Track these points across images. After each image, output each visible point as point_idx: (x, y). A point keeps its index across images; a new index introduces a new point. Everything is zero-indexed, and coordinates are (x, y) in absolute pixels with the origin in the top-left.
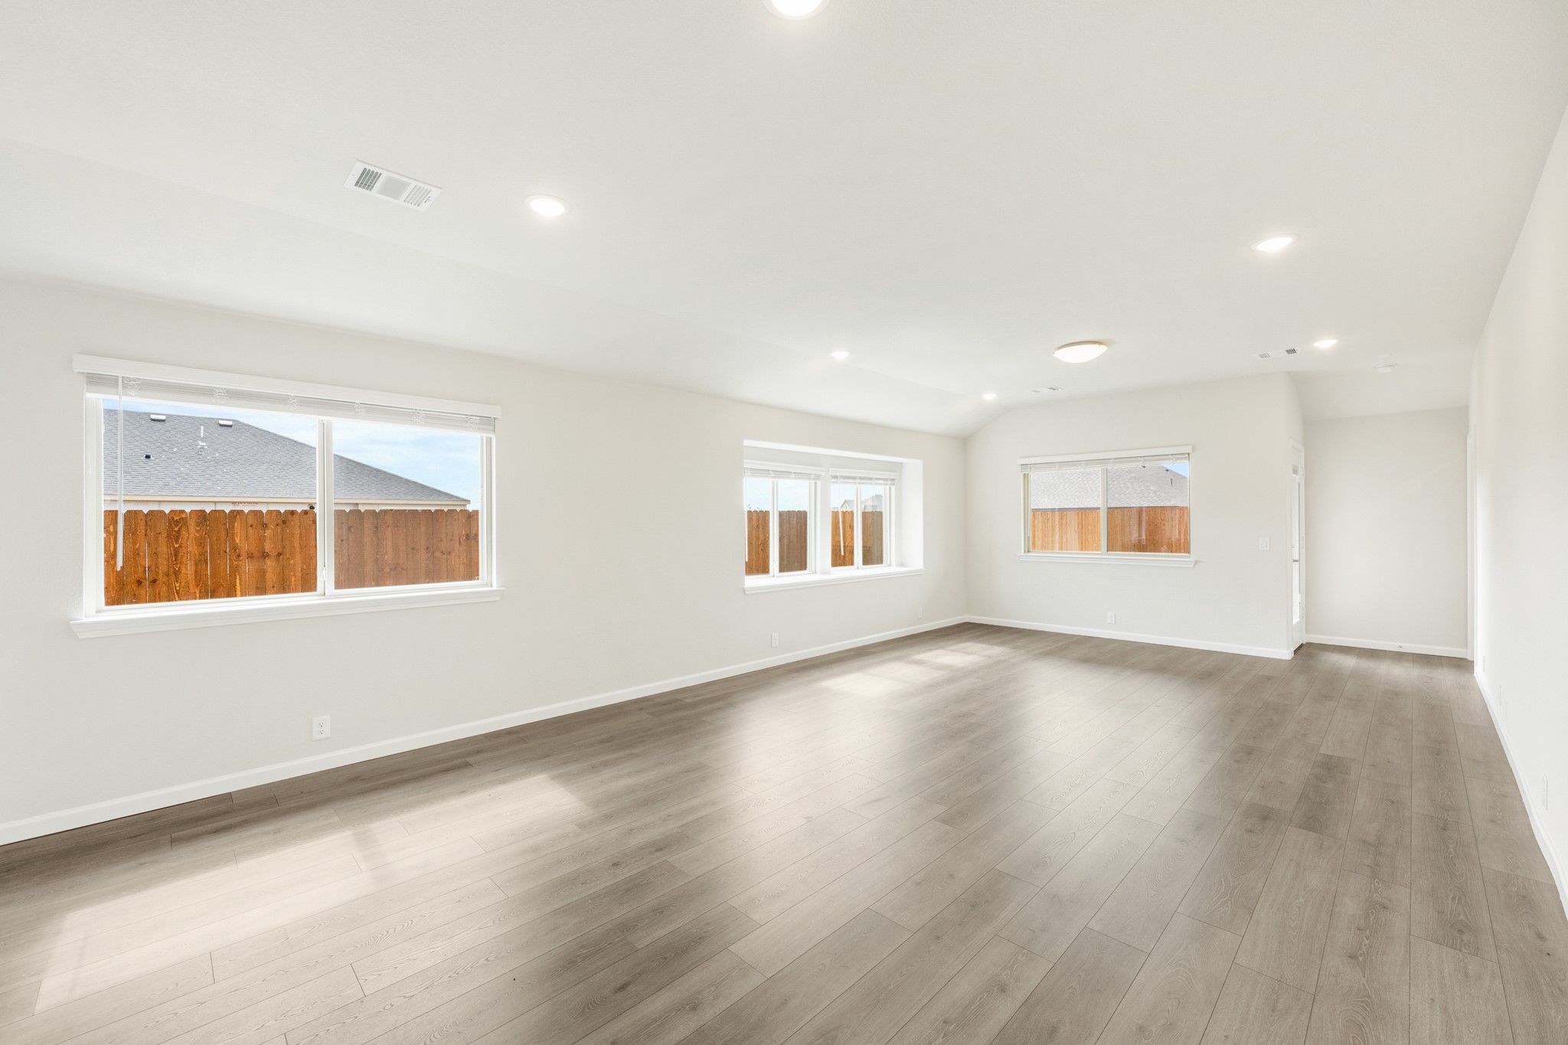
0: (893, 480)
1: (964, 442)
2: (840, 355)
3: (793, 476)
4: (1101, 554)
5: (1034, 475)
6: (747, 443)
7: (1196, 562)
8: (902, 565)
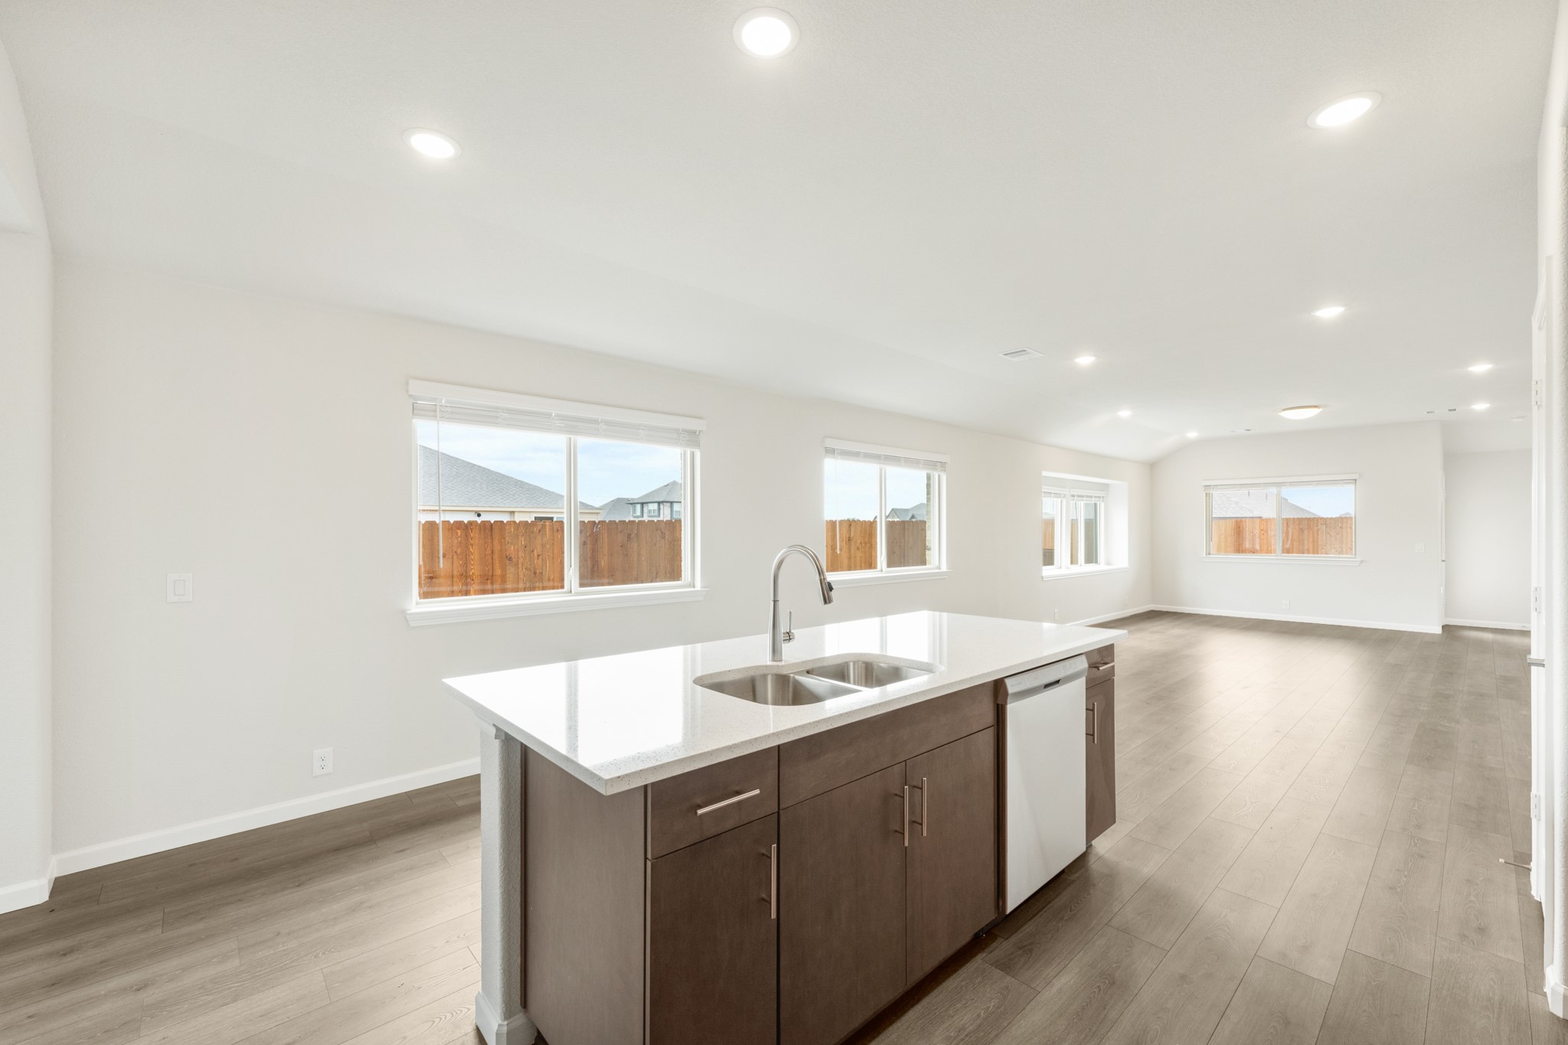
0: (1103, 497)
1: (1153, 467)
2: (1125, 413)
3: (1053, 495)
4: (1277, 556)
5: (1215, 493)
6: (1045, 473)
7: (1362, 562)
8: (1108, 564)
